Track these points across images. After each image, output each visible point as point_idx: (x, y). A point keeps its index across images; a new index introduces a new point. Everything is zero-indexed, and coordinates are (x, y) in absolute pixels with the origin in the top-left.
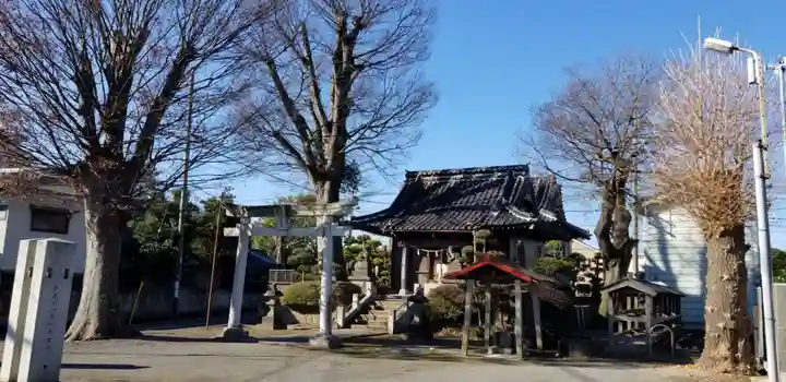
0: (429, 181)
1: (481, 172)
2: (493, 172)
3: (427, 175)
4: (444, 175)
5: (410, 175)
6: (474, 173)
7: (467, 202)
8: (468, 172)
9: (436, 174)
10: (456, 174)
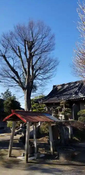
0: (59, 88)
1: (73, 83)
2: (77, 83)
3: (58, 86)
4: (63, 85)
5: (54, 86)
6: (71, 84)
7: (67, 93)
8: (69, 84)
9: (61, 85)
10: (66, 85)
